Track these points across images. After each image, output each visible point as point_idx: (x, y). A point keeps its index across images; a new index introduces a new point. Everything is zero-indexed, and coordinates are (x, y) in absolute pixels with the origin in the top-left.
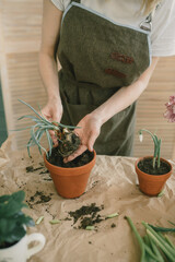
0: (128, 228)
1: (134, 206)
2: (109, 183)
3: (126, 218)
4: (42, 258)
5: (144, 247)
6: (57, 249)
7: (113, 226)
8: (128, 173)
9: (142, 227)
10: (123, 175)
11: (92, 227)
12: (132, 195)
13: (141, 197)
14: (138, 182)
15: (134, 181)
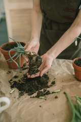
0: (65, 99)
1: (71, 86)
2: (56, 73)
3: (65, 93)
4: (9, 113)
5: (75, 111)
6: (19, 108)
7: (56, 97)
8: (69, 68)
9: (75, 99)
10: (65, 69)
11: (43, 97)
12: (70, 80)
13: (76, 81)
14: (74, 74)
15: (72, 73)
